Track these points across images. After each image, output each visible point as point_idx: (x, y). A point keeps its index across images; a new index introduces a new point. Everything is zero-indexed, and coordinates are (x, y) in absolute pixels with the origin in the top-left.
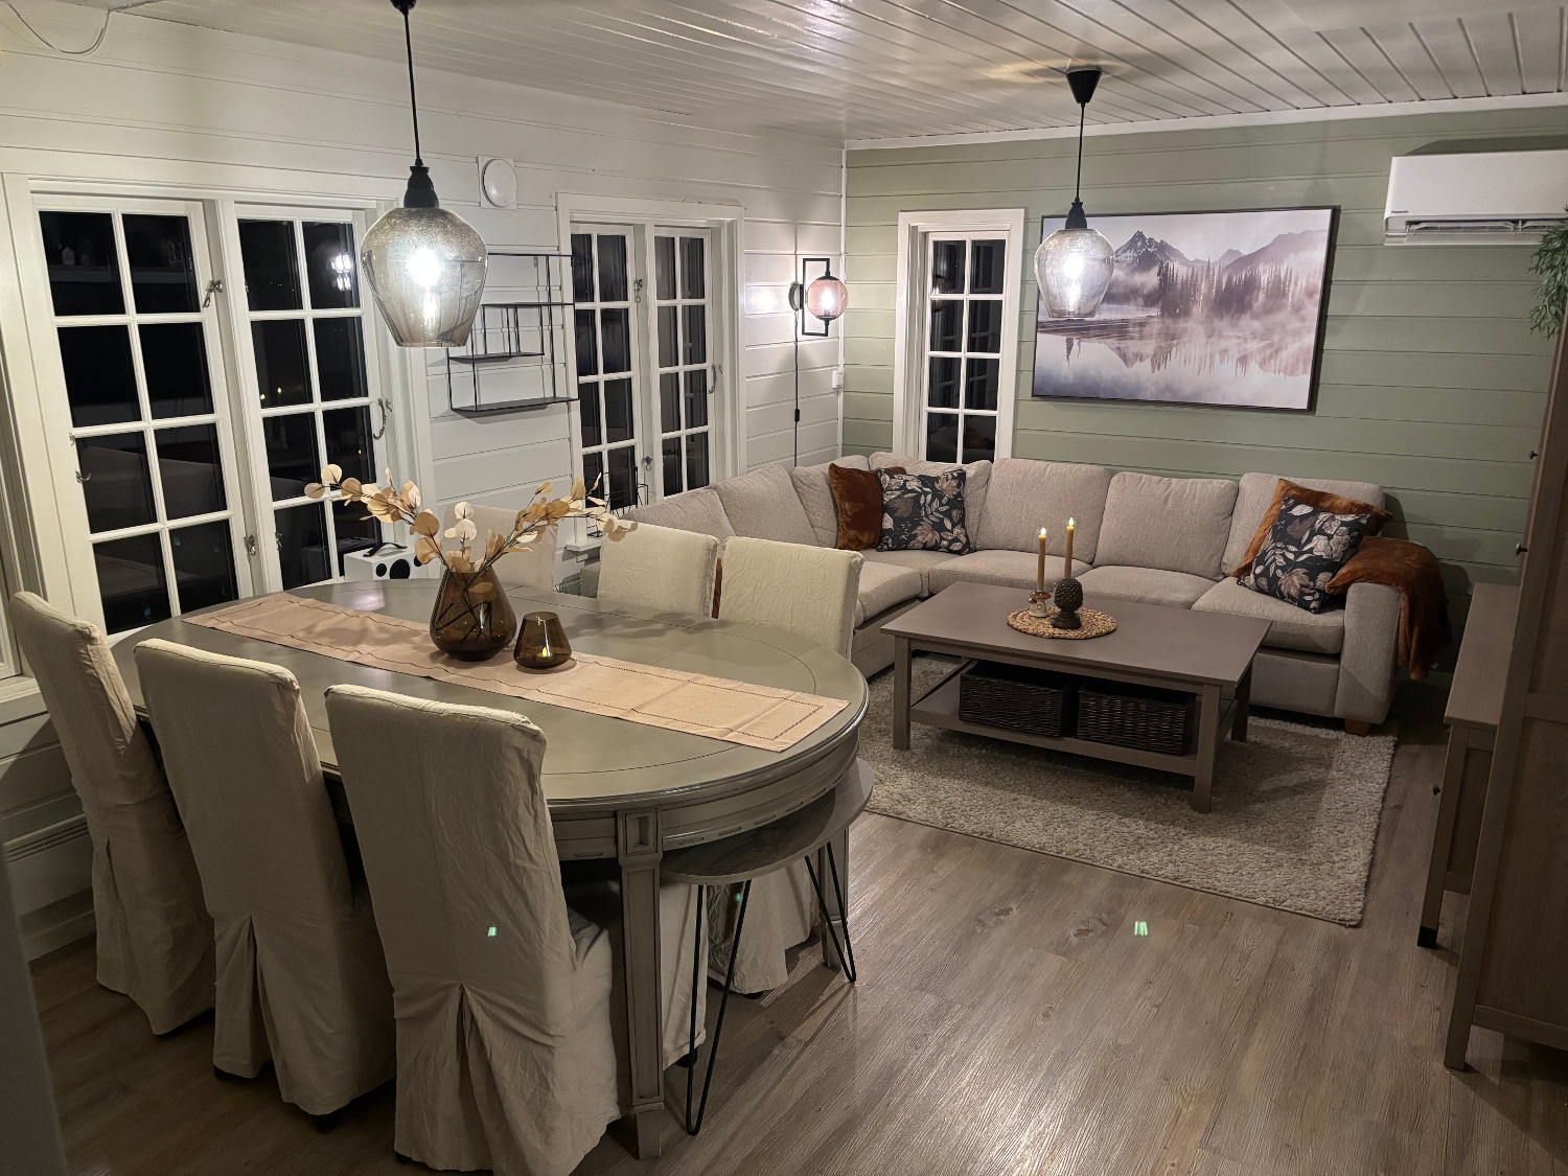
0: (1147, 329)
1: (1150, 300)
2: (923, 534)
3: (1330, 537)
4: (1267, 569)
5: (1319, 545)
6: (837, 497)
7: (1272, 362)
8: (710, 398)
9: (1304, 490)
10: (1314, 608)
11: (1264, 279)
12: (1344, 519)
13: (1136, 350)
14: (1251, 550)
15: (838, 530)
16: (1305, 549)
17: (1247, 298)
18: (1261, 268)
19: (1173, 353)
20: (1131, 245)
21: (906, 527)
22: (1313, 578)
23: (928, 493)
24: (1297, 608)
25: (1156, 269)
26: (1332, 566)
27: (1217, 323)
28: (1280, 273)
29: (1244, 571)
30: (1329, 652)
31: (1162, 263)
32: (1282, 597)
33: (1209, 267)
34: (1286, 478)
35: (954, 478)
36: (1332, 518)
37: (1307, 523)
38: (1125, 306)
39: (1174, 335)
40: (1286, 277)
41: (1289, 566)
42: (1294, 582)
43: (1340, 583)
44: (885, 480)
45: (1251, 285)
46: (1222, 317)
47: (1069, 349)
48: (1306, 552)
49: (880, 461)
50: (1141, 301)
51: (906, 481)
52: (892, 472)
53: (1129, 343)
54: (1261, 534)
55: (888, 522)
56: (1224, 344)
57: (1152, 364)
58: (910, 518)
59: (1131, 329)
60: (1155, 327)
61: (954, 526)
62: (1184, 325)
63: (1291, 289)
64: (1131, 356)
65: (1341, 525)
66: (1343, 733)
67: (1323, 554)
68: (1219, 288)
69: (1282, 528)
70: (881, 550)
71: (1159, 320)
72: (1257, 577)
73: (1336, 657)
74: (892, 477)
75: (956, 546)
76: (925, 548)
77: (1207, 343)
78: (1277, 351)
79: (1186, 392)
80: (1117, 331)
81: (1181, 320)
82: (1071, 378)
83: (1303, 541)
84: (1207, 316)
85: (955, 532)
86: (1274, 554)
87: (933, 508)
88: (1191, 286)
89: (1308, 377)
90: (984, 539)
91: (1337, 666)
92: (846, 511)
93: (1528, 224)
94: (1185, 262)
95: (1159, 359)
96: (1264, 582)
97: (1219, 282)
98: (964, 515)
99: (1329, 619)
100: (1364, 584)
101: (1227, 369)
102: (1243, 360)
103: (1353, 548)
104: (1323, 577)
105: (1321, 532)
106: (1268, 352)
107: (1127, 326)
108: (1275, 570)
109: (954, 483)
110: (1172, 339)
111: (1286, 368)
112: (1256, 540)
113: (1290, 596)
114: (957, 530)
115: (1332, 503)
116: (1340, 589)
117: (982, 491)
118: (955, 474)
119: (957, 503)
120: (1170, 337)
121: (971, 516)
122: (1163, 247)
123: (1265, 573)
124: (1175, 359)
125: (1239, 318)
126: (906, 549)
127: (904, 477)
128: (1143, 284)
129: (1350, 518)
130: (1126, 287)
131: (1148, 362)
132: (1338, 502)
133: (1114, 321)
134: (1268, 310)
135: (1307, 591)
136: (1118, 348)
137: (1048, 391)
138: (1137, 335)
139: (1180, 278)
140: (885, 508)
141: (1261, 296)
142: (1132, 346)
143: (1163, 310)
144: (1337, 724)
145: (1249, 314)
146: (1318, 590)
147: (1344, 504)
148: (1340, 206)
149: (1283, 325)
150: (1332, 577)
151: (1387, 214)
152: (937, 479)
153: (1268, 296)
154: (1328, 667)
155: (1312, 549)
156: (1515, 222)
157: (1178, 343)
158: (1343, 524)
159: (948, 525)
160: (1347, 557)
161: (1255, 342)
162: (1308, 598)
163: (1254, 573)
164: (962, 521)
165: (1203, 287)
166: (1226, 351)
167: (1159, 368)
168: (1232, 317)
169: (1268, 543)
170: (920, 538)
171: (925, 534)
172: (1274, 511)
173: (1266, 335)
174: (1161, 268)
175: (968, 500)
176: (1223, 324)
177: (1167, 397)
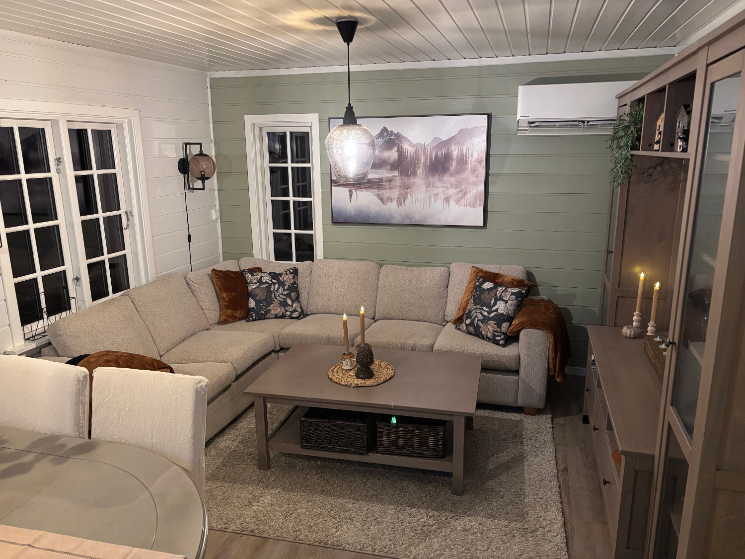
0: (393, 183)
1: (394, 166)
2: (274, 309)
3: (506, 302)
4: (472, 322)
5: (501, 307)
6: (218, 290)
7: (463, 200)
8: (126, 233)
9: (487, 273)
10: (502, 344)
11: (455, 154)
12: (513, 291)
13: (388, 195)
14: (461, 308)
15: (220, 310)
16: (493, 309)
17: (447, 165)
18: (453, 148)
19: (409, 196)
20: (381, 135)
21: (263, 306)
22: (500, 326)
23: (276, 283)
24: (492, 344)
25: (396, 149)
26: (509, 319)
27: (431, 179)
28: (463, 151)
29: (458, 321)
30: (513, 369)
31: (399, 145)
32: (483, 338)
33: (424, 147)
34: (475, 265)
35: (291, 273)
36: (506, 290)
37: (492, 294)
38: (380, 170)
39: (408, 186)
40: (466, 153)
41: (485, 320)
42: (489, 329)
43: (516, 330)
44: (248, 276)
45: (448, 157)
46: (434, 176)
47: (351, 196)
48: (494, 311)
49: (246, 264)
50: (388, 167)
51: (261, 277)
52: (252, 271)
53: (384, 191)
54: (466, 299)
55: (252, 304)
56: (435, 191)
57: (398, 204)
58: (265, 300)
59: (384, 184)
60: (398, 182)
61: (293, 302)
62: (413, 180)
63: (470, 160)
64: (385, 199)
65: (512, 295)
66: (524, 415)
67: (503, 312)
68: (431, 159)
69: (477, 296)
70: (249, 321)
71: (400, 178)
72: (467, 326)
73: (517, 372)
74: (252, 275)
75: (296, 314)
76: (276, 317)
77: (427, 191)
78: (465, 194)
79: (417, 218)
80: (377, 184)
81: (412, 178)
82: (353, 213)
83: (492, 305)
84: (426, 176)
85: (294, 306)
86: (476, 312)
87: (279, 292)
88: (415, 158)
89: (482, 209)
90: (311, 309)
91: (518, 377)
92: (224, 298)
93: (590, 123)
94: (412, 145)
95: (401, 200)
96: (472, 329)
97: (431, 156)
98: (299, 294)
99: (510, 351)
100: (529, 330)
101: (439, 205)
102: (447, 200)
103: (519, 307)
104: (505, 325)
105: (501, 299)
106: (460, 195)
107: (382, 182)
108: (478, 322)
109: (291, 276)
110: (407, 189)
111: (470, 204)
112: (463, 302)
113: (488, 337)
114: (295, 305)
115: (503, 280)
116: (515, 334)
117: (308, 279)
118: (292, 271)
119: (294, 288)
120: (406, 187)
121: (303, 295)
122: (398, 136)
123: (472, 323)
124: (410, 199)
125: (443, 176)
126: (264, 319)
127: (261, 274)
128: (389, 158)
129: (516, 290)
130: (379, 159)
131: (395, 202)
132: (506, 279)
133: (375, 179)
134: (458, 172)
135: (497, 334)
136: (378, 195)
137: (341, 220)
138: (388, 187)
139: (409, 154)
140: (249, 295)
141: (454, 164)
142: (386, 193)
143: (401, 172)
144: (519, 410)
145: (448, 173)
146: (503, 333)
147: (509, 280)
148: (491, 113)
149: (467, 180)
150: (510, 325)
151: (519, 118)
152: (280, 274)
153: (458, 164)
154: (512, 378)
155: (497, 309)
156: (583, 122)
157: (411, 191)
158: (513, 294)
159: (290, 302)
160: (516, 313)
161: (452, 189)
162: (498, 338)
163: (465, 323)
164: (298, 299)
165: (422, 159)
166: (437, 195)
167: (401, 205)
168: (439, 175)
169: (471, 305)
170: (272, 312)
171: (275, 309)
172: (471, 285)
173: (458, 185)
174: (398, 148)
175: (301, 285)
176: (435, 180)
177: (407, 222)
